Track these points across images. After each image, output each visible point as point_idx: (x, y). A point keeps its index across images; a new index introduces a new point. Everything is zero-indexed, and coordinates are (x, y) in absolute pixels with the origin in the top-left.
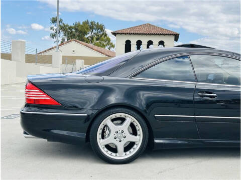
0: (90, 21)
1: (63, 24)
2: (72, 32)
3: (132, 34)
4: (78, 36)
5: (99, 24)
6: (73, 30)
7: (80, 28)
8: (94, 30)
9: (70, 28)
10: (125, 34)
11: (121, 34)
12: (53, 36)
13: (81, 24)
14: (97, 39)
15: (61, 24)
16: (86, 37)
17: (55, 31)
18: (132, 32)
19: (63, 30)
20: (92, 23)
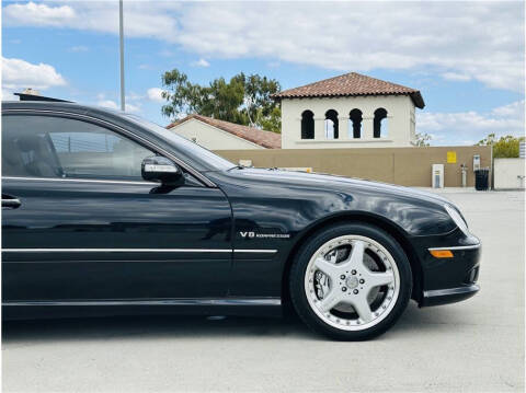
0: (247, 76)
1: (189, 85)
2: (207, 101)
3: (314, 96)
4: (221, 108)
5: (268, 80)
6: (210, 97)
7: (222, 92)
8: (258, 95)
9: (204, 92)
10: (301, 98)
11: (292, 98)
12: (169, 111)
13: (228, 82)
14: (265, 113)
15: (184, 85)
16: (240, 109)
17: (171, 101)
18: (316, 93)
19: (189, 98)
20: (252, 78)
